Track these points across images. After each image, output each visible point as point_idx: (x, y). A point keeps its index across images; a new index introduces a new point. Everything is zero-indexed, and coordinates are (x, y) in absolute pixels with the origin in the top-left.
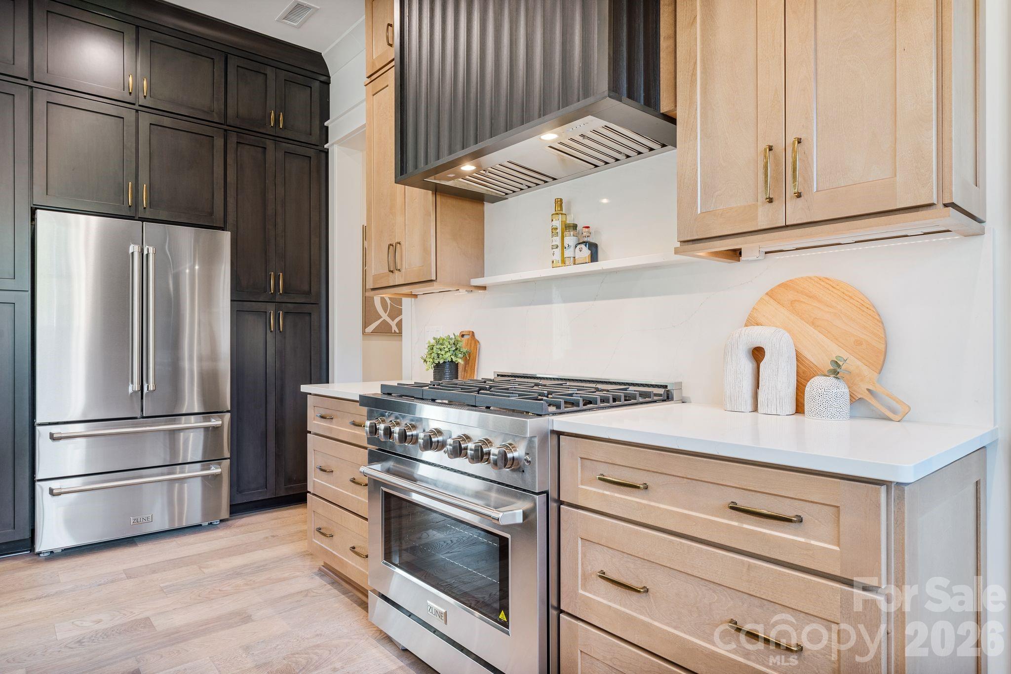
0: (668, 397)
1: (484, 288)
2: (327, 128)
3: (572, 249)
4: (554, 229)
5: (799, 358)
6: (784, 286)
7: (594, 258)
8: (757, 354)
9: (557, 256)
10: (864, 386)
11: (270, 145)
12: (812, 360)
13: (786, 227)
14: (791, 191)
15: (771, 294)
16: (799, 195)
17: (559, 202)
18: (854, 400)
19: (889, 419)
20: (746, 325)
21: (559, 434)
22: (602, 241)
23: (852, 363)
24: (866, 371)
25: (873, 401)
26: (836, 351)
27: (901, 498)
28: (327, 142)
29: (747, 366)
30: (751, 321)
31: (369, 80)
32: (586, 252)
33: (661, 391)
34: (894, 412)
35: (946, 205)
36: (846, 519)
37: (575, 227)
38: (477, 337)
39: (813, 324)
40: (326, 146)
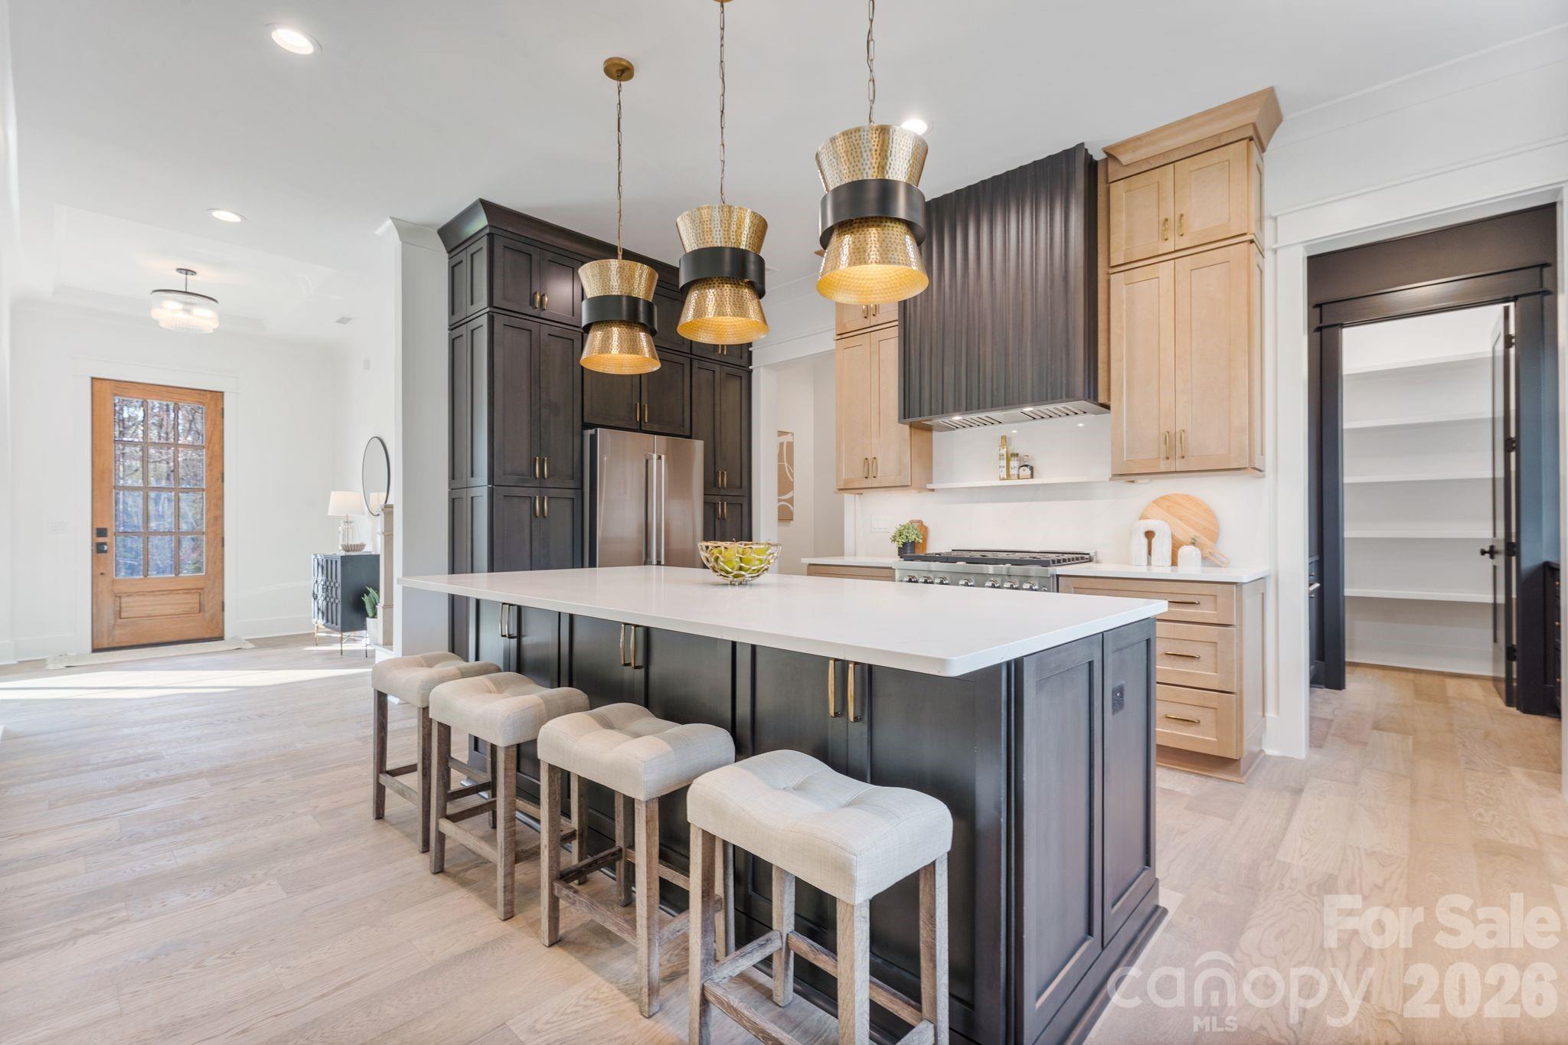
0: (1090, 560)
1: (933, 490)
2: (751, 352)
3: (1016, 469)
4: (1001, 456)
5: (1173, 537)
6: (1163, 498)
7: (1032, 476)
8: (1149, 535)
9: (1004, 474)
10: (1207, 551)
11: (717, 368)
12: (1180, 537)
13: (1176, 472)
14: (1179, 454)
15: (1156, 502)
16: (1183, 457)
17: (1004, 438)
18: (1204, 558)
19: (1220, 566)
20: (1140, 519)
21: (1058, 576)
22: (1036, 464)
23: (1202, 539)
24: (1209, 543)
25: (1212, 558)
26: (1193, 533)
27: (1241, 590)
28: (751, 365)
29: (1145, 541)
30: (1143, 517)
31: (839, 337)
32: (1028, 471)
33: (1087, 556)
34: (1222, 563)
35: (1252, 468)
36: (1219, 600)
37: (1017, 455)
38: (925, 524)
39: (1180, 519)
40: (750, 367)
